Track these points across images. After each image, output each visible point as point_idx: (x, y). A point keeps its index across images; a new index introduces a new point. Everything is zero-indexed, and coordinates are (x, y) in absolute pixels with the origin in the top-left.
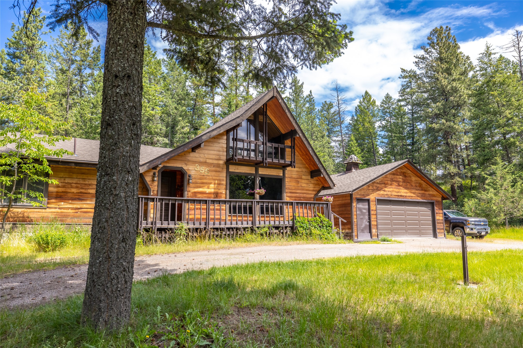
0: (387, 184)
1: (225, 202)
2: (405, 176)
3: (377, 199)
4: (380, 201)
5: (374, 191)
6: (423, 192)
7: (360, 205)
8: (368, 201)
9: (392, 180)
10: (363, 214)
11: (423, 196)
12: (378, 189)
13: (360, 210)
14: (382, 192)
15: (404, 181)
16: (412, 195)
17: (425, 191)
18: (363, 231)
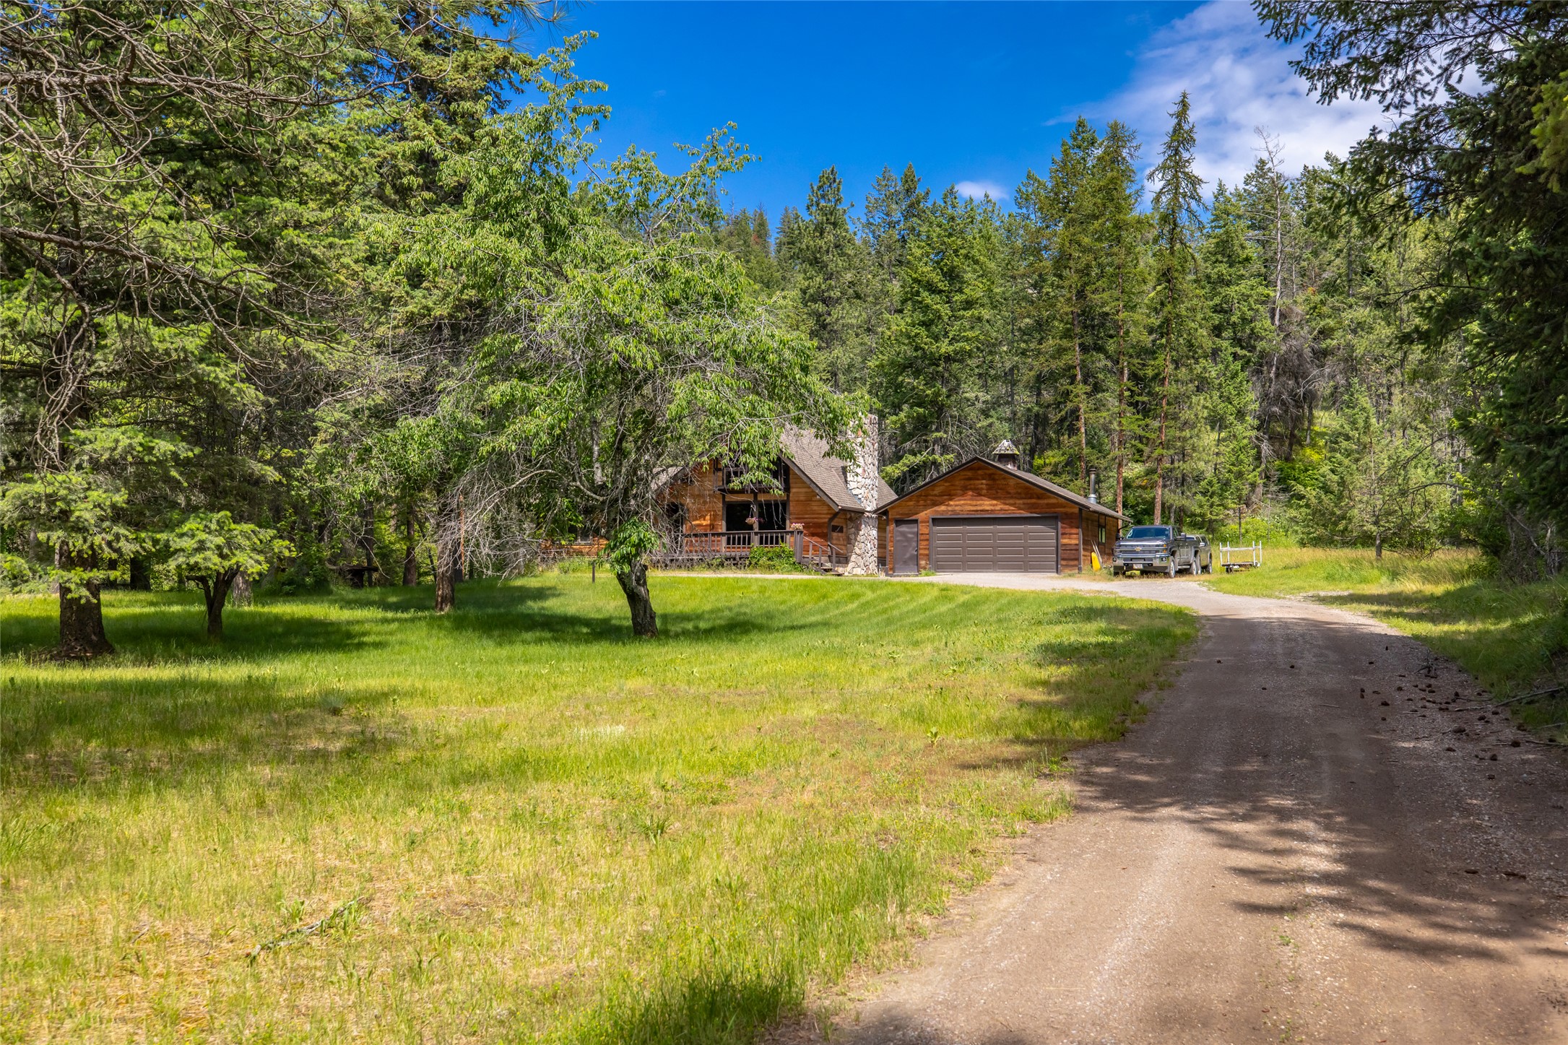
0: (956, 495)
1: (723, 534)
2: (994, 480)
3: (934, 520)
4: (936, 521)
5: (926, 507)
6: (1033, 501)
7: (904, 528)
8: (916, 521)
9: (965, 489)
10: (908, 540)
11: (1031, 507)
12: (935, 504)
13: (903, 534)
14: (943, 508)
15: (990, 488)
16: (1006, 507)
17: (1039, 498)
18: (905, 562)
